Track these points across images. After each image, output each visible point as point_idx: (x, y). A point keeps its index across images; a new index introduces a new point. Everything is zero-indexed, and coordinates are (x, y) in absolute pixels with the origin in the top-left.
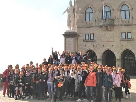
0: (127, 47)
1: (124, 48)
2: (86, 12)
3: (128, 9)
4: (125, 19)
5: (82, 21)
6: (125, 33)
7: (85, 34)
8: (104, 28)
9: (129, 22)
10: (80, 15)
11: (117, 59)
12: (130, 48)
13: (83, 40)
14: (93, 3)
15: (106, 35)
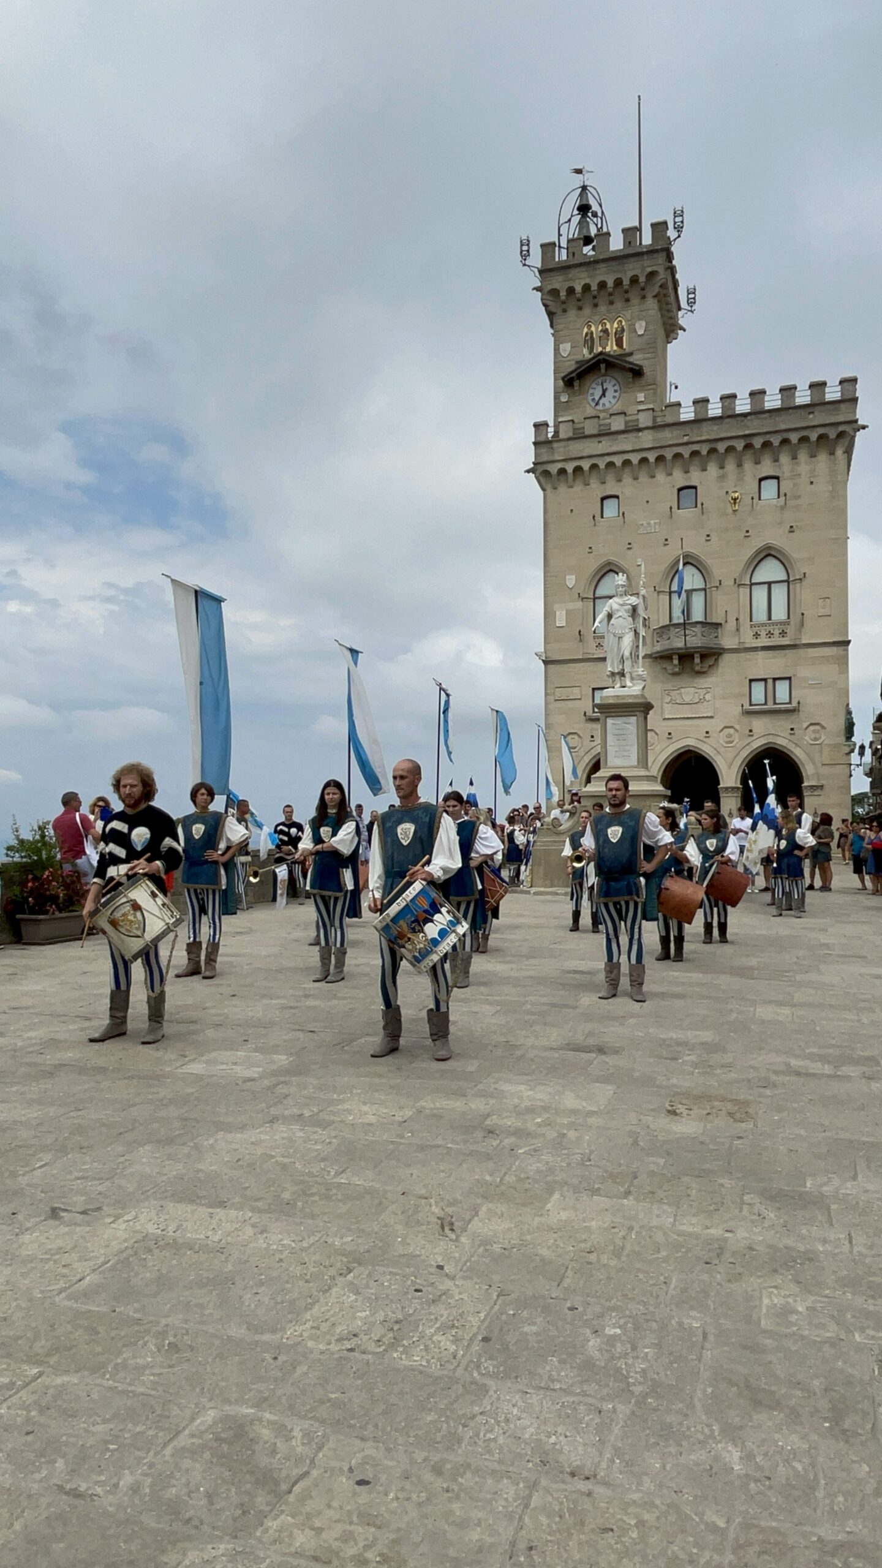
0: (771, 739)
1: (757, 744)
2: (599, 593)
3: (785, 578)
4: (770, 618)
5: (580, 632)
6: (765, 680)
7: (594, 689)
8: (676, 662)
9: (783, 634)
10: (571, 606)
11: (727, 789)
12: (782, 742)
13: (585, 713)
14: (630, 552)
15: (683, 690)
